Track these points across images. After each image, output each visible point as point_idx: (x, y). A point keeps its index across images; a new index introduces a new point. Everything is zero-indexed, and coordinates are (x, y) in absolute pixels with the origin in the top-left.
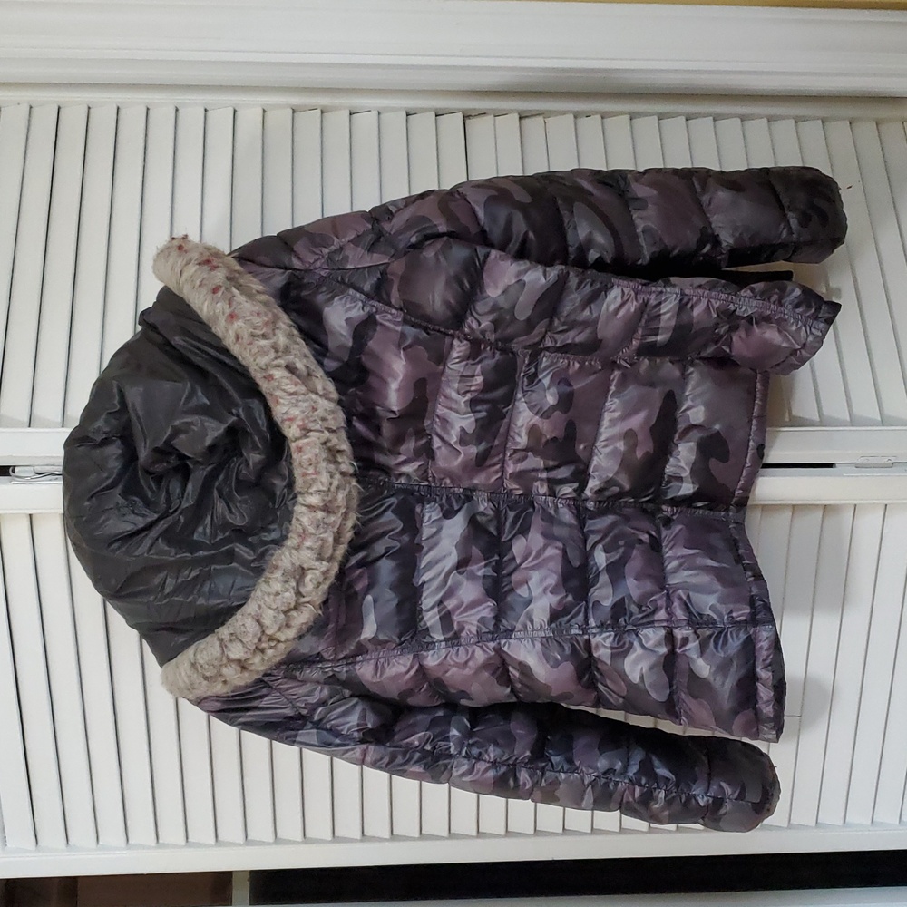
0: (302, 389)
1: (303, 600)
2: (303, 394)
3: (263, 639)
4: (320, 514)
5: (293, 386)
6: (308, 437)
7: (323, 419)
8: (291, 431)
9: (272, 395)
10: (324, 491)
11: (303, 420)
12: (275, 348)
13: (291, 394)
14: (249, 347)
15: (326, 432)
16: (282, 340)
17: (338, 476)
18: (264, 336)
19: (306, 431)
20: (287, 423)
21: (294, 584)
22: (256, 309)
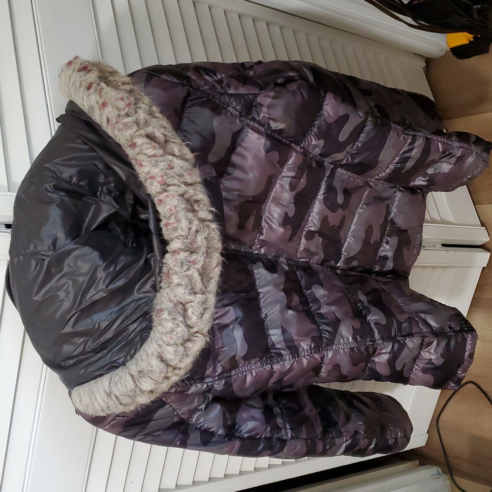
0: (161, 152)
1: (192, 330)
2: (162, 156)
3: (169, 370)
4: (183, 255)
5: (152, 150)
6: (168, 191)
7: (181, 176)
8: (153, 188)
9: (136, 160)
10: (184, 236)
11: (162, 176)
12: (137, 123)
13: (150, 157)
14: (116, 126)
15: (183, 186)
16: (142, 115)
17: (196, 222)
18: (128, 115)
19: (165, 186)
20: (149, 180)
21: (181, 318)
22: (121, 95)
